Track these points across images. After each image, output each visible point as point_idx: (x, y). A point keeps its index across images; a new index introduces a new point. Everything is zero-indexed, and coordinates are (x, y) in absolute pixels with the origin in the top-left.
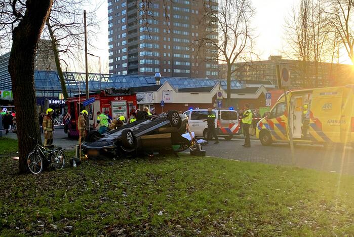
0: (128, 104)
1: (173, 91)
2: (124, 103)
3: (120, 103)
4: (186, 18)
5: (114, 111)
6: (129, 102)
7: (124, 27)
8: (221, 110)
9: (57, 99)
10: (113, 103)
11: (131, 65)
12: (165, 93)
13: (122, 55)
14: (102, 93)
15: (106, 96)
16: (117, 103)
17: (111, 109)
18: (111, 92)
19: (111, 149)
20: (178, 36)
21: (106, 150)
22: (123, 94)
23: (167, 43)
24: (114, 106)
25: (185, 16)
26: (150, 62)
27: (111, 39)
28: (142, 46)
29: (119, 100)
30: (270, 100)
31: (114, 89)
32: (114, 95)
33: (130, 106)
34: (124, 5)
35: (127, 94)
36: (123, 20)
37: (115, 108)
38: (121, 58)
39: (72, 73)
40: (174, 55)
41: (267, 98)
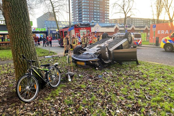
0: (87, 31)
1: (100, 27)
2: (85, 30)
3: (83, 30)
4: (98, 3)
5: (81, 35)
6: (88, 30)
7: (77, 7)
8: (134, 33)
9: (56, 31)
10: (81, 31)
11: (80, 20)
12: (96, 28)
13: (76, 16)
14: (75, 26)
15: (78, 27)
16: (82, 30)
17: (80, 34)
18: (79, 25)
19: (95, 61)
20: (95, 9)
21: (91, 62)
22: (85, 26)
23: (92, 12)
24: (81, 32)
25: (98, 2)
26: (86, 19)
27: (73, 11)
28: (83, 13)
29: (83, 29)
30: (155, 28)
31: (81, 24)
32: (81, 27)
33: (88, 32)
34: (77, 1)
35: (87, 27)
36: (77, 4)
37: (81, 33)
38: (76, 18)
39: (61, 21)
40: (94, 16)
41: (153, 27)
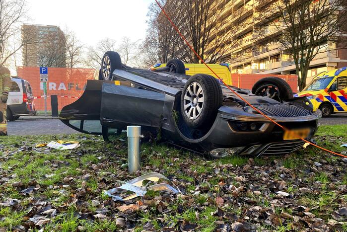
30: (47, 75)
41: (41, 73)
